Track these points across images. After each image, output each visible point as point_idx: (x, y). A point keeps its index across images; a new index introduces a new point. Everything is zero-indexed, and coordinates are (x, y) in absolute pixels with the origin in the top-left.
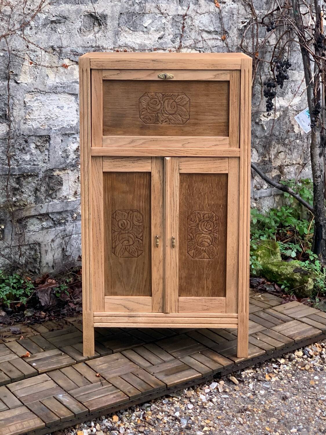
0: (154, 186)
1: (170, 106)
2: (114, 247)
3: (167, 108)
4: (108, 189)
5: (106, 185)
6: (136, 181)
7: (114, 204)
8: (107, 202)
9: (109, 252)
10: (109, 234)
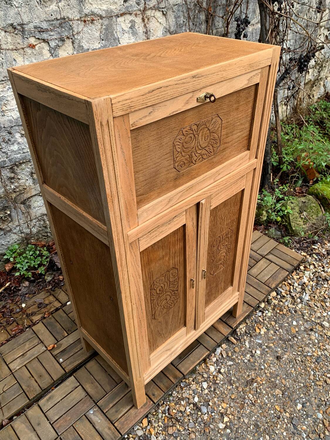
0: (188, 236)
1: (203, 139)
2: (153, 314)
3: (201, 142)
4: (144, 266)
5: (143, 263)
6: (171, 241)
7: (151, 277)
8: (144, 280)
9: (150, 320)
10: (148, 306)
